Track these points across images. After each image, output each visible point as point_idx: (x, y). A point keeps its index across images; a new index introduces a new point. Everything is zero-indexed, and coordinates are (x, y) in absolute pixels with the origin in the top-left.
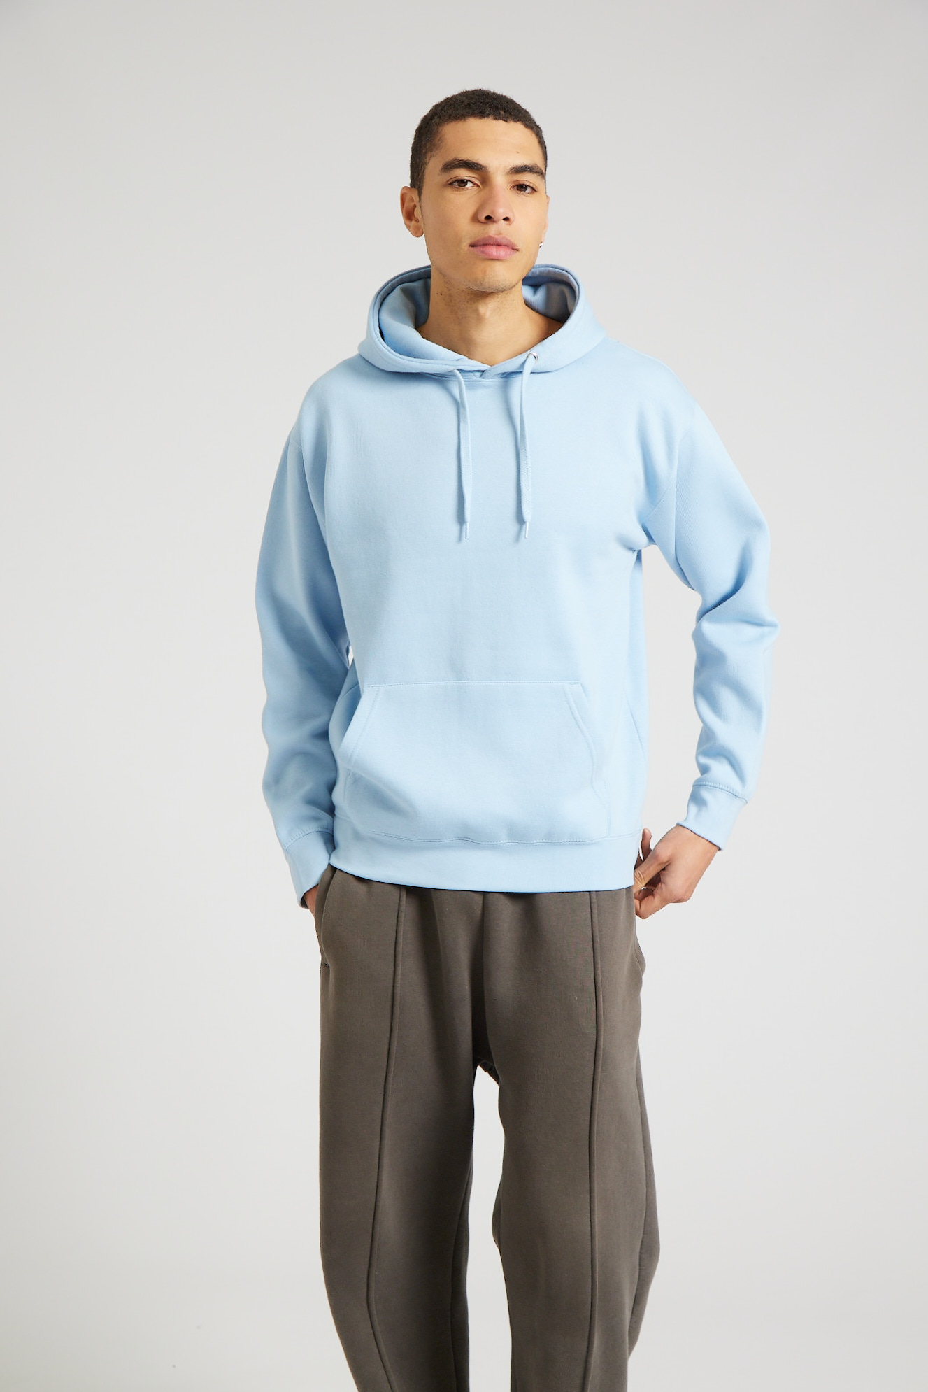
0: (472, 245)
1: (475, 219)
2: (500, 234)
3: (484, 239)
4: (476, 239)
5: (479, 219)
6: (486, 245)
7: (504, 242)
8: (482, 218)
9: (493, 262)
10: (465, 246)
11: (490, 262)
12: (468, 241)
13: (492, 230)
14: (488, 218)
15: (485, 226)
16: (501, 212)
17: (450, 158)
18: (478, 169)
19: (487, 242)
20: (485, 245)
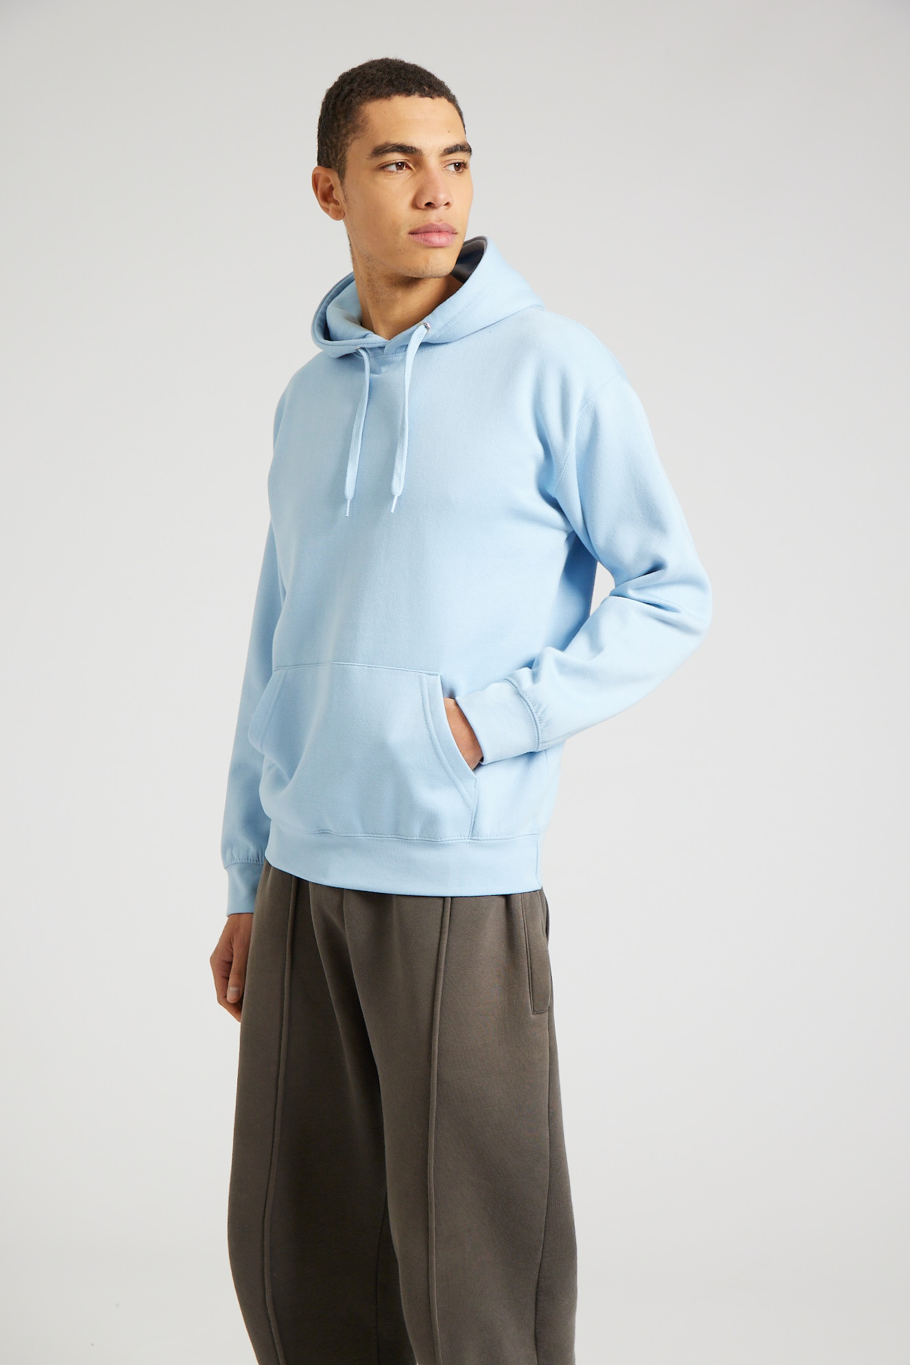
0: (412, 233)
1: (415, 205)
2: (441, 220)
3: (426, 227)
4: (417, 227)
5: (418, 205)
6: (428, 232)
7: (444, 228)
8: (423, 206)
9: (436, 249)
10: (404, 233)
11: (432, 250)
12: (408, 229)
13: (433, 217)
14: (429, 205)
15: (425, 212)
16: (442, 198)
17: (381, 141)
18: (412, 153)
19: (429, 230)
20: (426, 232)
